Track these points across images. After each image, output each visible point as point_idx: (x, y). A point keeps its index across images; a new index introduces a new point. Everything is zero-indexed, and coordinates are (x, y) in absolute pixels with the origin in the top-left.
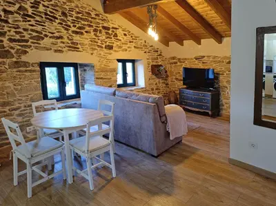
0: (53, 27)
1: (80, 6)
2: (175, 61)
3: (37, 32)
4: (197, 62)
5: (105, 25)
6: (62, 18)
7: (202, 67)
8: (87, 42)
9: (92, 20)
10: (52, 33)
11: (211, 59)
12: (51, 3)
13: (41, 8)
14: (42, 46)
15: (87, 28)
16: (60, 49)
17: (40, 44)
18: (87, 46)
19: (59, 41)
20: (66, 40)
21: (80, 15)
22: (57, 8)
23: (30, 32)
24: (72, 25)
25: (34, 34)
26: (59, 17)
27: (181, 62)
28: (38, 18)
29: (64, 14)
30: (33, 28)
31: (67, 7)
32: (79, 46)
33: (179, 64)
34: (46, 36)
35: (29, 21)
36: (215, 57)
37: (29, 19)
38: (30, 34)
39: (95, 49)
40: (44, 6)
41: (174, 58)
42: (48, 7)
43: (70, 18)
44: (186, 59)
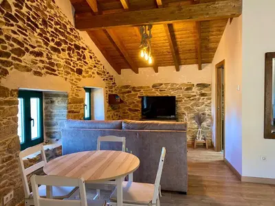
0: (34, 38)
1: (58, 15)
2: (129, 89)
3: (19, 43)
4: (154, 90)
5: (77, 43)
6: (42, 27)
7: (160, 95)
8: (62, 63)
9: (68, 35)
10: (34, 47)
11: (169, 87)
12: (34, 4)
13: (24, 10)
14: (23, 64)
15: (63, 46)
16: (39, 70)
17: (20, 61)
18: (62, 69)
19: (38, 58)
20: (44, 59)
21: (58, 27)
22: (39, 13)
23: (12, 42)
24: (50, 38)
25: (16, 46)
26: (40, 26)
27: (135, 91)
28: (20, 23)
29: (44, 23)
30: (15, 36)
31: (48, 14)
32: (55, 68)
33: (133, 93)
34: (27, 50)
35: (12, 25)
36: (173, 84)
37: (12, 22)
38: (12, 45)
39: (69, 73)
40: (27, 7)
41: (127, 87)
42: (31, 10)
43: (49, 29)
44: (141, 87)
